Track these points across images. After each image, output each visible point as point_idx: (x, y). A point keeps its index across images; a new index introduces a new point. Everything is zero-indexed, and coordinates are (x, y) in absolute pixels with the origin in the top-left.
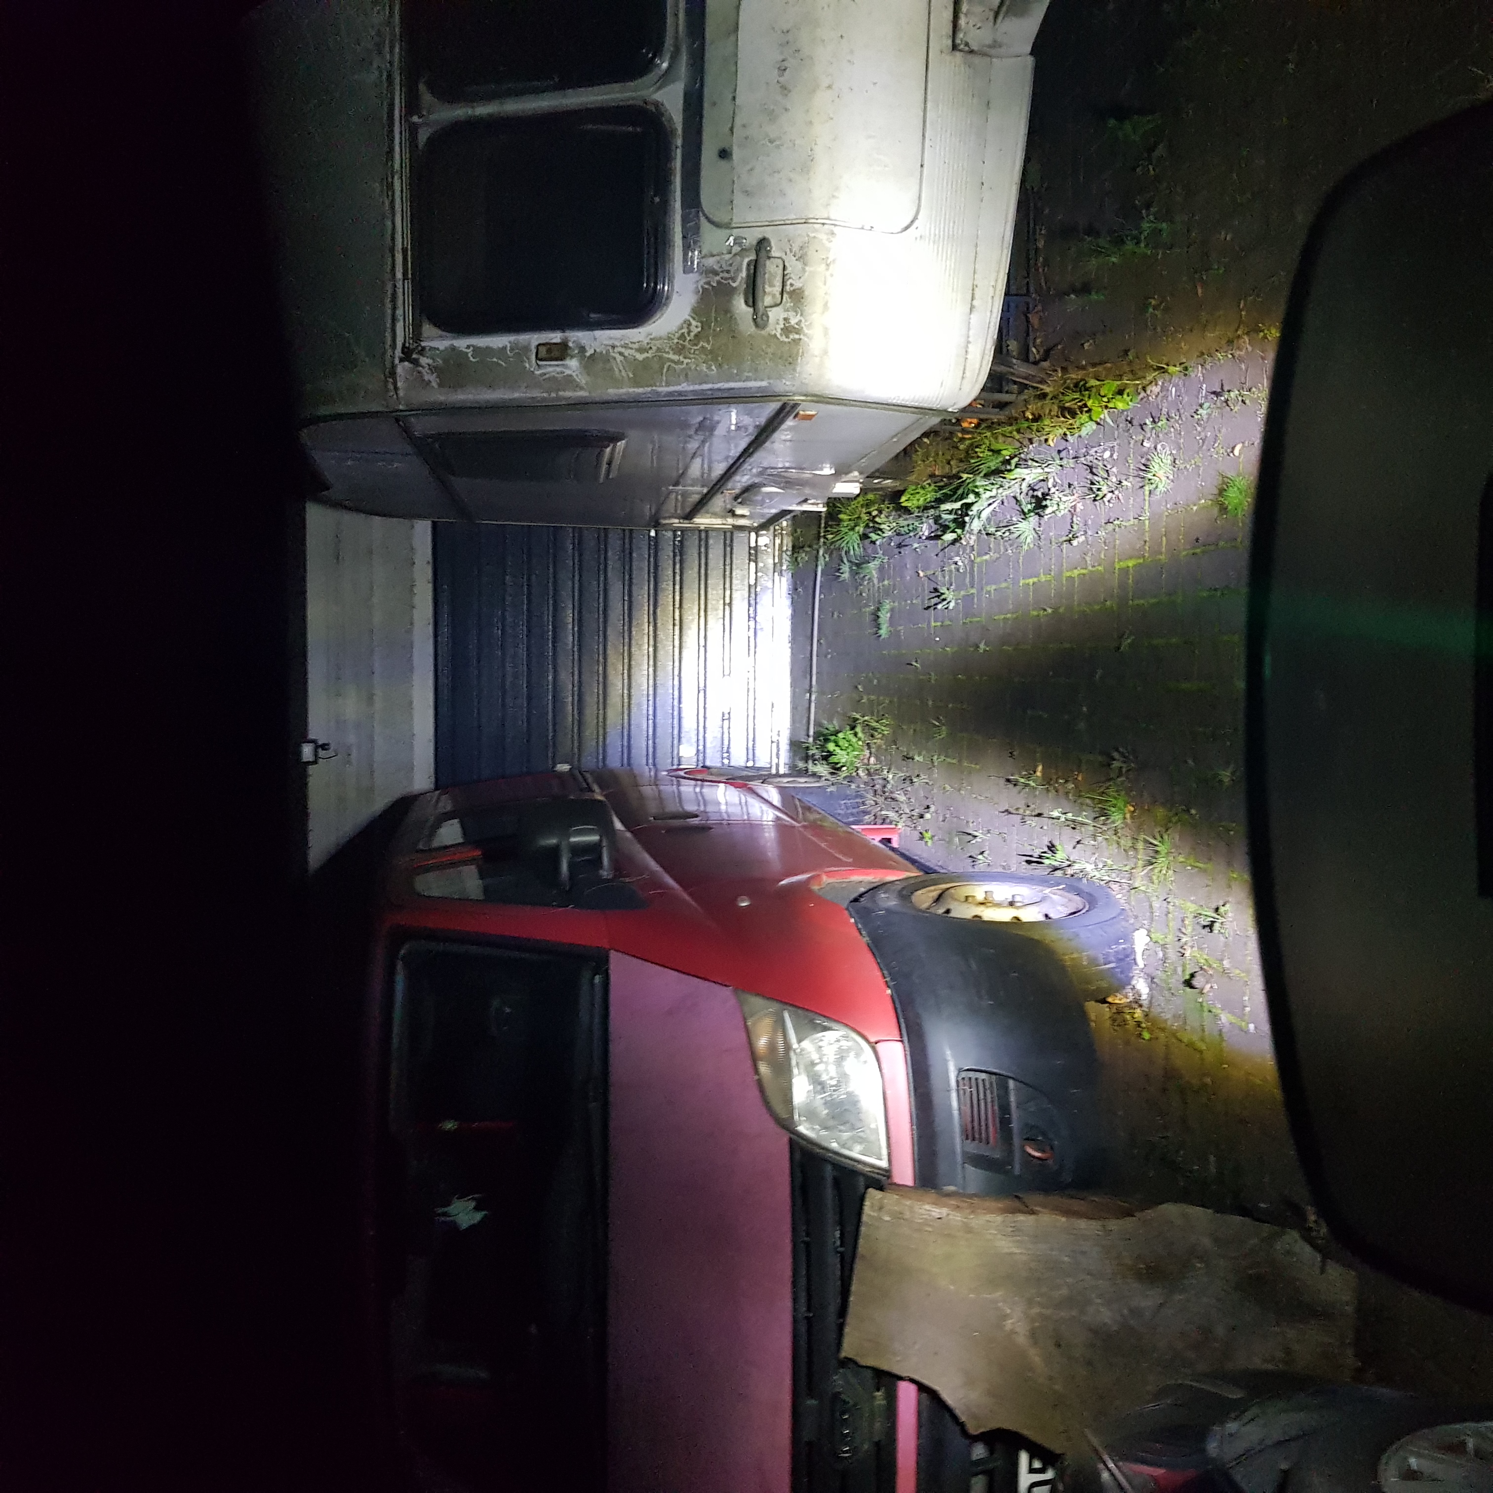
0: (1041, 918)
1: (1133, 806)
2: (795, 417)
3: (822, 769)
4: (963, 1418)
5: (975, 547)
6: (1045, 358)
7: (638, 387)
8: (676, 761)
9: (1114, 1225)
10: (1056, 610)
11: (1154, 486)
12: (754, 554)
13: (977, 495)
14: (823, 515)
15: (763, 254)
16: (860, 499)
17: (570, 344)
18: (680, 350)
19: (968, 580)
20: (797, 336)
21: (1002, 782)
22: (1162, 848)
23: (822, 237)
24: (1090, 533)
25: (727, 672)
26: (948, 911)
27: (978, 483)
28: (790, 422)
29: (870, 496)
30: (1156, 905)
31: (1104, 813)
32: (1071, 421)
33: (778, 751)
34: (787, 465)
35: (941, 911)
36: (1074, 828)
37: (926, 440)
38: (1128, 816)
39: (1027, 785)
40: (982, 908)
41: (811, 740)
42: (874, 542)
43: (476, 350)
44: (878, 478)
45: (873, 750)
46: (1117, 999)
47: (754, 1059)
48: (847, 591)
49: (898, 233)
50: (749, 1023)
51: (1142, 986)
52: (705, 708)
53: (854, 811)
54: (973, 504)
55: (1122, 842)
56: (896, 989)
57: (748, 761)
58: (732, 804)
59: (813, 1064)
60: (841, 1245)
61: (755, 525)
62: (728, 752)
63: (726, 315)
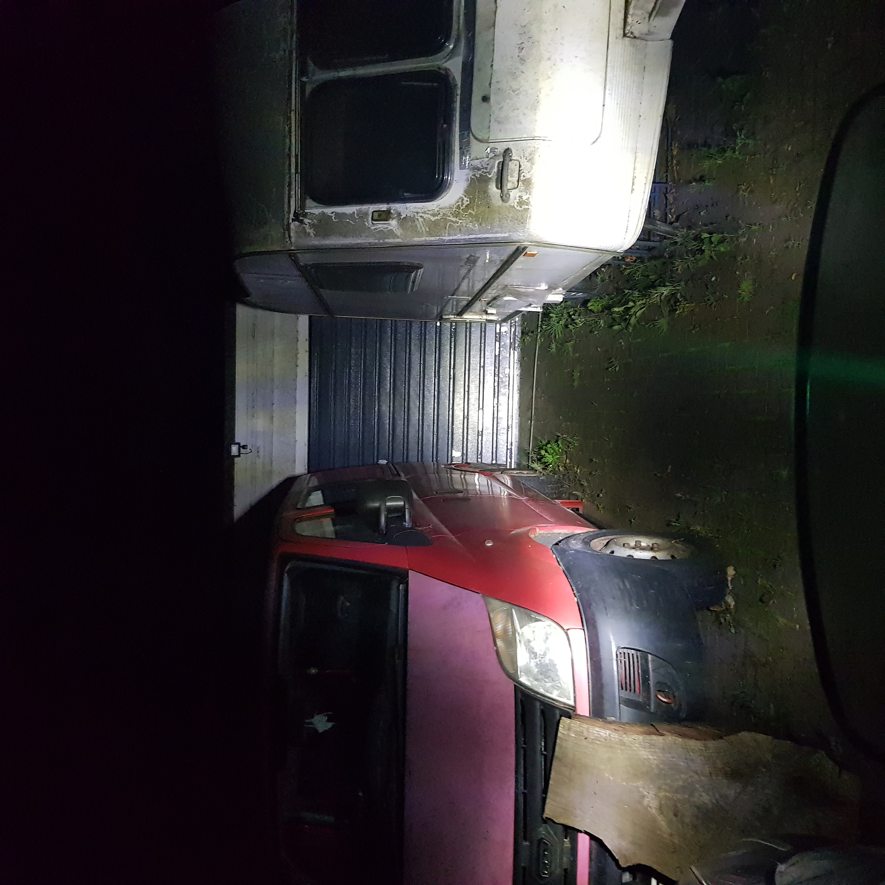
0: (669, 558)
1: (727, 491)
2: (525, 255)
3: (537, 466)
4: (617, 857)
5: (632, 333)
6: (677, 220)
7: (431, 236)
8: (449, 460)
9: (711, 744)
10: (681, 374)
11: (742, 297)
12: (498, 337)
13: (634, 302)
14: (540, 314)
15: (507, 158)
16: (563, 304)
17: (392, 211)
18: (457, 215)
19: (627, 353)
20: (527, 207)
23: (543, 147)
24: (703, 325)
25: (481, 407)
26: (613, 552)
27: (635, 295)
28: (521, 258)
29: (569, 303)
30: (740, 551)
33: (511, 454)
34: (520, 283)
35: (608, 552)
37: (603, 269)
39: (662, 478)
40: (633, 551)
41: (531, 448)
42: (571, 331)
43: (337, 214)
44: (574, 292)
45: (568, 455)
46: (715, 608)
47: (494, 637)
48: (554, 360)
49: (589, 145)
50: (491, 616)
51: (731, 601)
52: (467, 428)
53: (557, 491)
54: (631, 308)
56: (581, 598)
57: (492, 460)
58: (482, 486)
59: (529, 641)
60: (545, 750)
61: (500, 319)
62: (481, 454)
63: (484, 194)
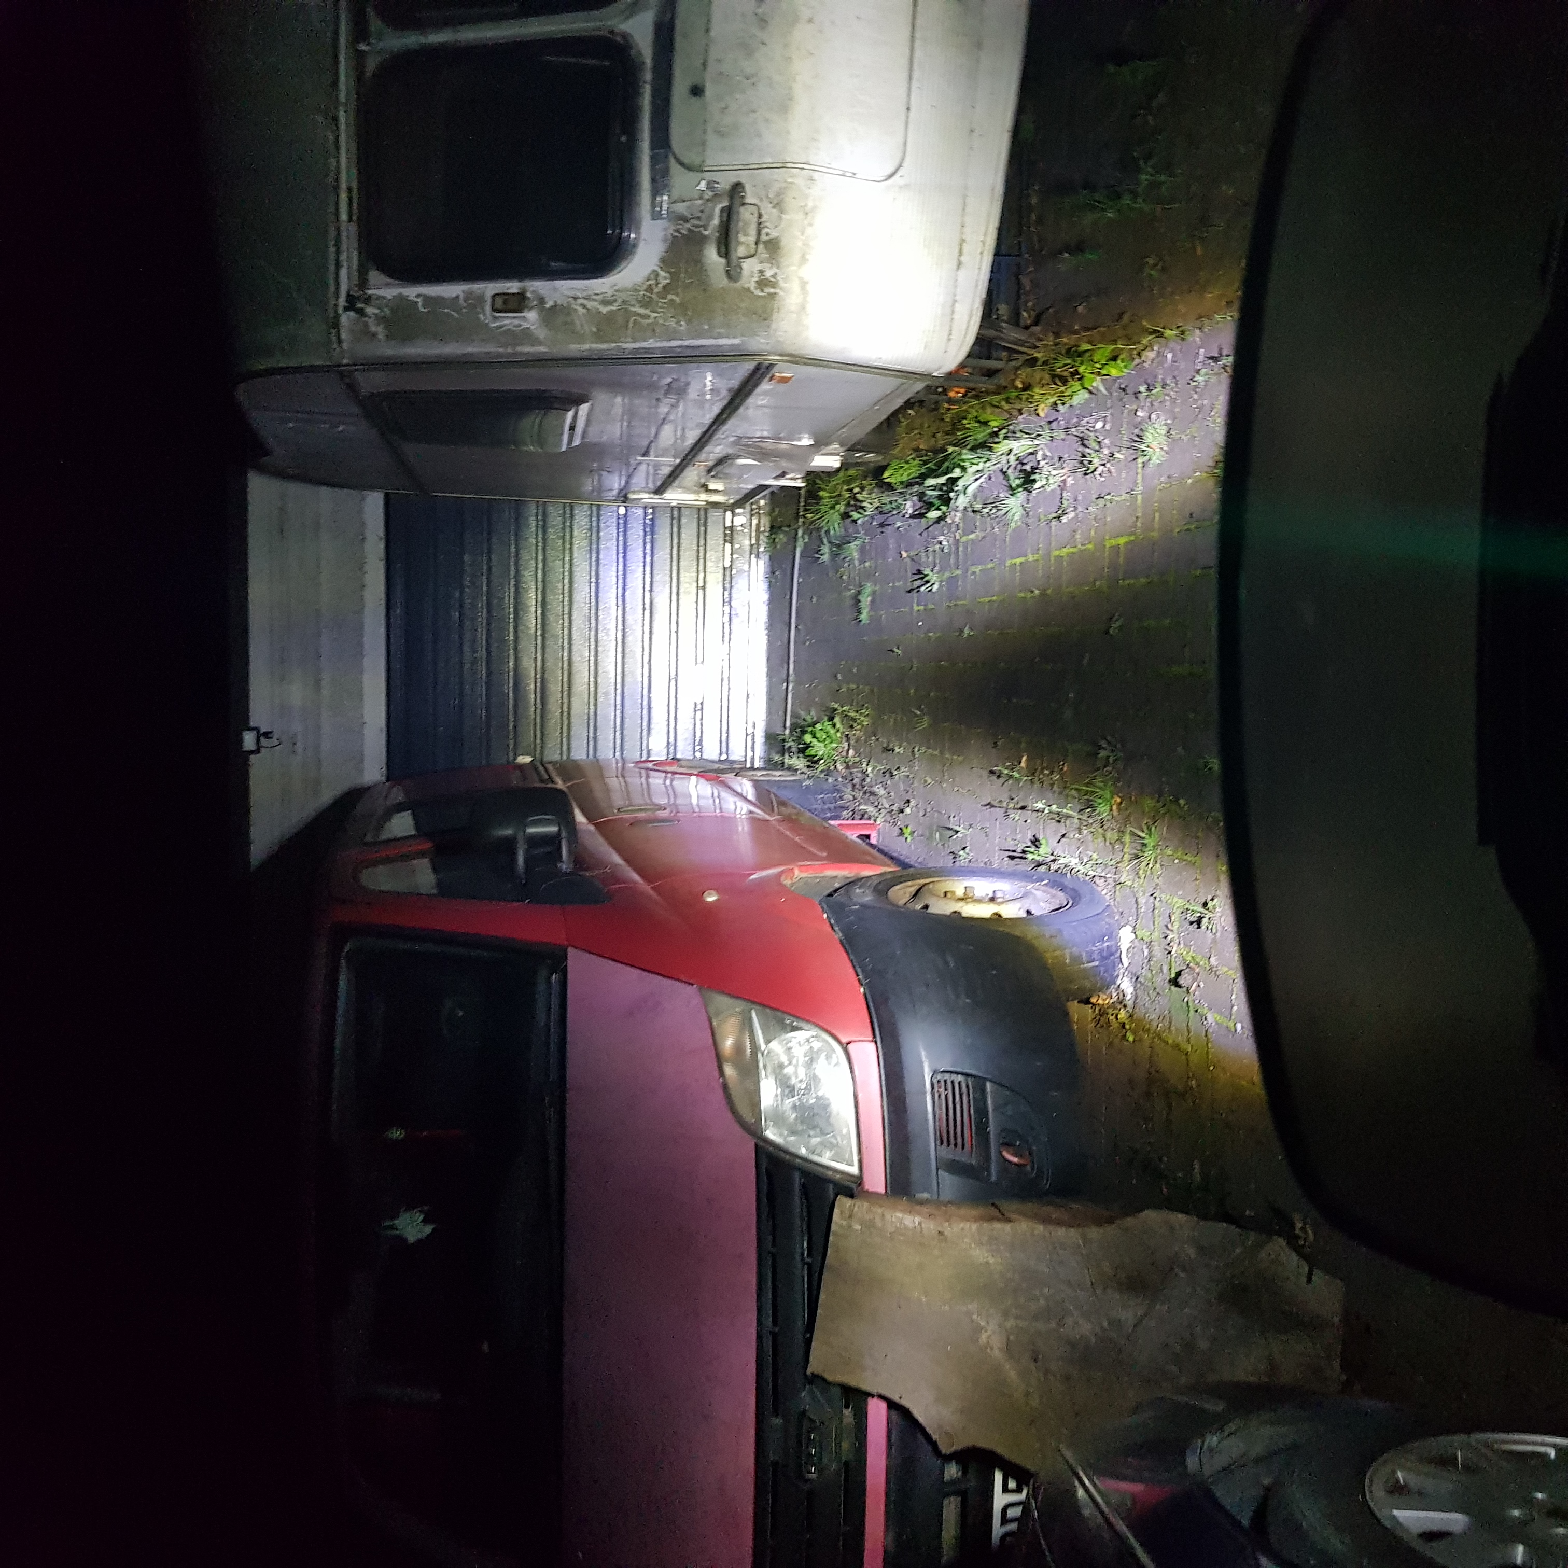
0: (1023, 914)
1: (1120, 797)
2: (771, 379)
3: (799, 763)
4: (935, 1437)
5: (961, 525)
6: (1036, 323)
7: (603, 342)
8: (645, 753)
9: (1094, 1233)
10: (1043, 594)
11: (1147, 458)
12: (730, 535)
13: (964, 469)
14: (803, 492)
15: (737, 201)
16: (841, 474)
17: (529, 295)
18: (646, 303)
19: (952, 561)
20: (772, 290)
21: (985, 773)
22: (1150, 842)
23: (800, 182)
24: (1080, 509)
25: (700, 659)
26: (926, 907)
27: (964, 457)
28: (765, 386)
29: (852, 472)
30: (1142, 900)
31: (1090, 805)
32: (1062, 389)
33: (753, 743)
34: (765, 434)
35: (918, 907)
36: (1059, 822)
37: (910, 412)
38: (1114, 807)
39: (1011, 777)
40: (961, 904)
41: (787, 732)
42: (855, 521)
43: (427, 299)
44: (859, 451)
45: (852, 742)
46: (1102, 1000)
47: (719, 1060)
48: (827, 575)
49: (883, 181)
50: (714, 1024)
51: (1127, 986)
52: (676, 698)
53: (832, 806)
54: (958, 478)
55: (1109, 835)
56: (870, 987)
57: (721, 754)
58: (704, 798)
59: (781, 1066)
60: (809, 1255)
61: (732, 501)
62: (700, 744)
63: (696, 265)
